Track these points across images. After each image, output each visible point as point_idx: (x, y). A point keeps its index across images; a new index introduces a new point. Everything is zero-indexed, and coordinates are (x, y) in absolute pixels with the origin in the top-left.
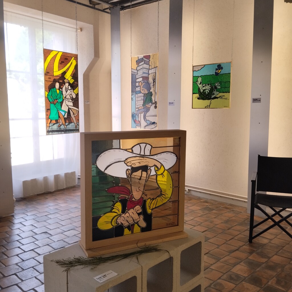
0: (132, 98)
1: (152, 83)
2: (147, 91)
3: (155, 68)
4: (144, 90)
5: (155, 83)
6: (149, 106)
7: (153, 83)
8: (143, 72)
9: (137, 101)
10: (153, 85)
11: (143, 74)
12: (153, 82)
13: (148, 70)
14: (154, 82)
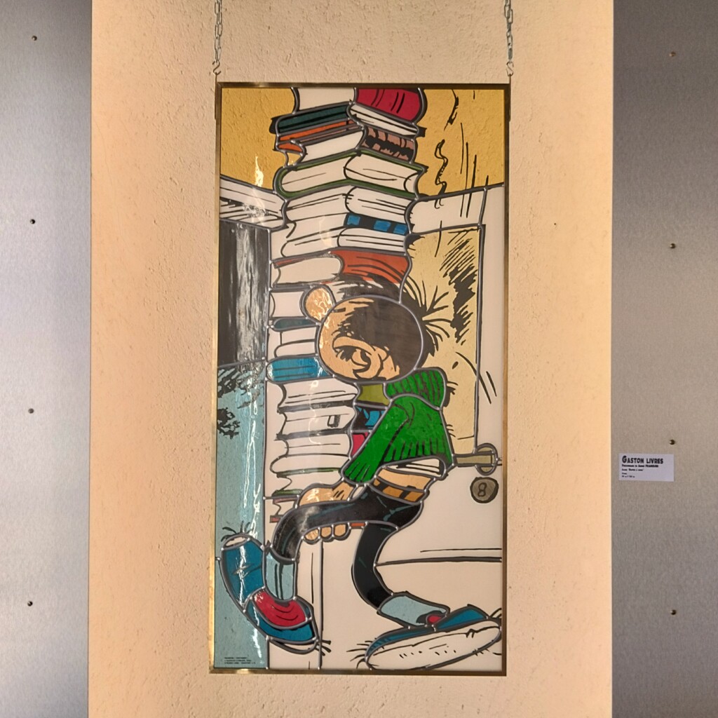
0: (222, 415)
1: (449, 300)
2: (389, 362)
3: (474, 189)
4: (357, 356)
5: (471, 304)
6: (420, 483)
7: (458, 303)
8: (350, 214)
9: (281, 436)
10: (459, 322)
11: (347, 226)
12: (453, 294)
13: (406, 202)
14: (464, 293)
